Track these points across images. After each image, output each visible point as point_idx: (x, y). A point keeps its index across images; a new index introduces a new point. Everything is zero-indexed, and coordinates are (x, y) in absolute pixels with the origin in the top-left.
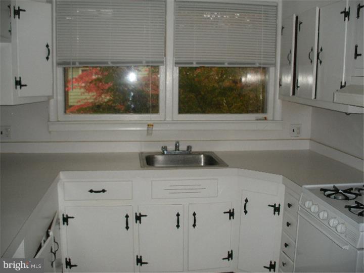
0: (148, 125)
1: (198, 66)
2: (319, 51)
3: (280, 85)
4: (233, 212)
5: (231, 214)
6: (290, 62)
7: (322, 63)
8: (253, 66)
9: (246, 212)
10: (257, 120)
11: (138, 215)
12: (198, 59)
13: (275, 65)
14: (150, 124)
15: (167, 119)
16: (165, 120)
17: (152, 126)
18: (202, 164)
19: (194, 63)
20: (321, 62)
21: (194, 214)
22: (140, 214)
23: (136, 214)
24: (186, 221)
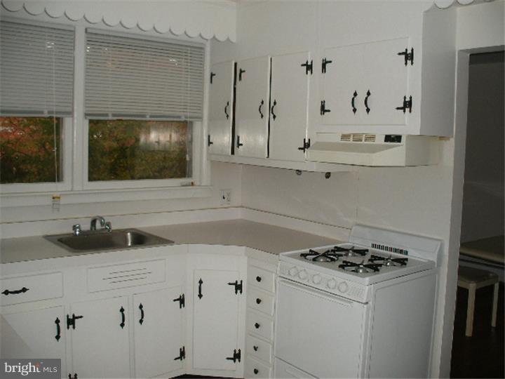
0: (54, 198)
1: (115, 118)
2: (272, 104)
3: (210, 143)
4: (183, 298)
5: (182, 301)
6: (228, 116)
7: (276, 118)
8: (178, 120)
9: (200, 296)
10: (183, 186)
11: (71, 317)
12: (113, 110)
13: (201, 118)
14: (55, 196)
15: (75, 189)
16: (72, 191)
17: (59, 198)
18: (130, 245)
19: (110, 115)
20: (274, 117)
21: (141, 307)
22: (74, 315)
23: (68, 316)
24: (132, 315)
